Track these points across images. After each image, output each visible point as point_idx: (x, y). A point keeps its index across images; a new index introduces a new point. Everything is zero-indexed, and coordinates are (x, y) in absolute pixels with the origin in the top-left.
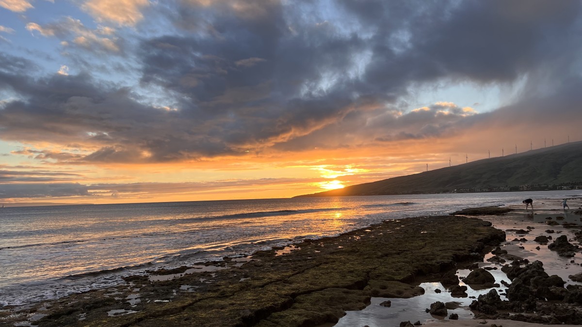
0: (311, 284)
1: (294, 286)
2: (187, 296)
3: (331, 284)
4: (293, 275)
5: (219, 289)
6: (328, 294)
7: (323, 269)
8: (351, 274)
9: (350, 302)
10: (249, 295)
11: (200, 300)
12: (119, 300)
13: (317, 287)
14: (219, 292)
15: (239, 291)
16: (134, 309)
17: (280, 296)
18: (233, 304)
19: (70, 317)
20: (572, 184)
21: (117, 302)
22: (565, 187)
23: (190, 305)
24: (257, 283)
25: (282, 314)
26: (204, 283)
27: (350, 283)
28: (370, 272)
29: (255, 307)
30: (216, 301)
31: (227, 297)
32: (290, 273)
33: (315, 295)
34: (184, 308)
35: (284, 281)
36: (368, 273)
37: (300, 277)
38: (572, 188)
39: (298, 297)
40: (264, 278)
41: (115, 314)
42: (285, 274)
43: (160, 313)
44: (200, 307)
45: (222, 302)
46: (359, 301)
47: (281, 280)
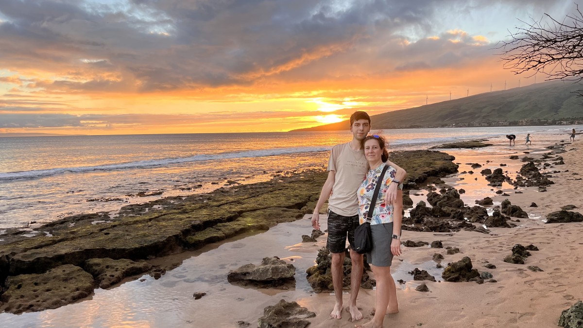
0: (259, 205)
1: (244, 206)
2: (155, 212)
3: (275, 204)
4: (247, 198)
5: (182, 208)
6: (268, 211)
7: (275, 194)
8: (295, 198)
9: (285, 217)
10: (204, 212)
11: (164, 215)
12: (102, 215)
13: (262, 207)
14: (182, 210)
15: (198, 209)
16: (111, 221)
17: (229, 212)
18: (189, 217)
19: (63, 225)
20: (572, 119)
21: (100, 216)
22: (565, 123)
23: (156, 217)
24: (215, 204)
25: (226, 224)
26: (173, 204)
27: (291, 204)
28: (312, 196)
29: (206, 219)
30: (178, 215)
31: (187, 213)
32: (246, 197)
33: (258, 212)
34: (150, 220)
35: (238, 202)
36: (310, 197)
37: (253, 200)
38: (572, 123)
39: (244, 214)
40: (222, 200)
41: (97, 224)
42: (241, 198)
43: (132, 223)
44: (164, 220)
45: (181, 216)
46: (292, 217)
47: (236, 202)
